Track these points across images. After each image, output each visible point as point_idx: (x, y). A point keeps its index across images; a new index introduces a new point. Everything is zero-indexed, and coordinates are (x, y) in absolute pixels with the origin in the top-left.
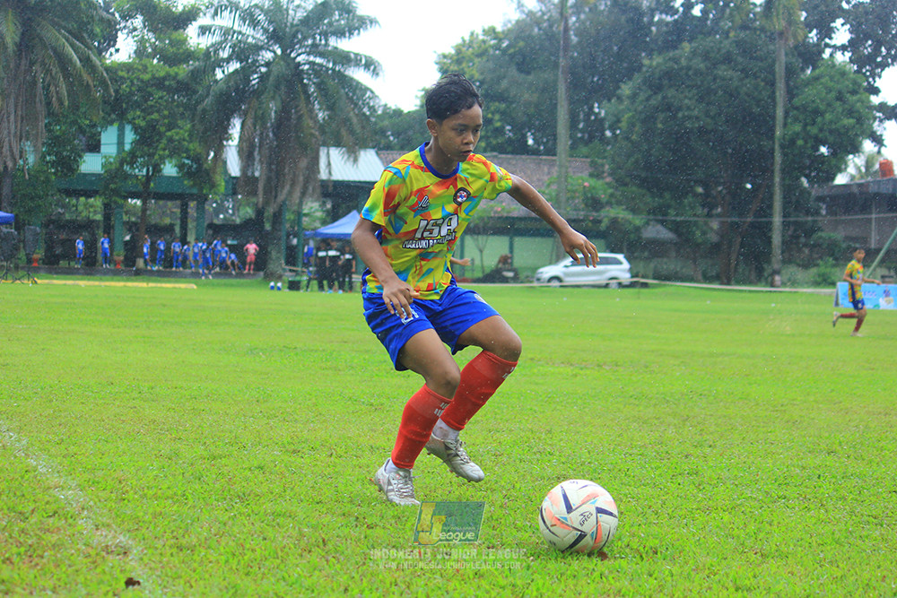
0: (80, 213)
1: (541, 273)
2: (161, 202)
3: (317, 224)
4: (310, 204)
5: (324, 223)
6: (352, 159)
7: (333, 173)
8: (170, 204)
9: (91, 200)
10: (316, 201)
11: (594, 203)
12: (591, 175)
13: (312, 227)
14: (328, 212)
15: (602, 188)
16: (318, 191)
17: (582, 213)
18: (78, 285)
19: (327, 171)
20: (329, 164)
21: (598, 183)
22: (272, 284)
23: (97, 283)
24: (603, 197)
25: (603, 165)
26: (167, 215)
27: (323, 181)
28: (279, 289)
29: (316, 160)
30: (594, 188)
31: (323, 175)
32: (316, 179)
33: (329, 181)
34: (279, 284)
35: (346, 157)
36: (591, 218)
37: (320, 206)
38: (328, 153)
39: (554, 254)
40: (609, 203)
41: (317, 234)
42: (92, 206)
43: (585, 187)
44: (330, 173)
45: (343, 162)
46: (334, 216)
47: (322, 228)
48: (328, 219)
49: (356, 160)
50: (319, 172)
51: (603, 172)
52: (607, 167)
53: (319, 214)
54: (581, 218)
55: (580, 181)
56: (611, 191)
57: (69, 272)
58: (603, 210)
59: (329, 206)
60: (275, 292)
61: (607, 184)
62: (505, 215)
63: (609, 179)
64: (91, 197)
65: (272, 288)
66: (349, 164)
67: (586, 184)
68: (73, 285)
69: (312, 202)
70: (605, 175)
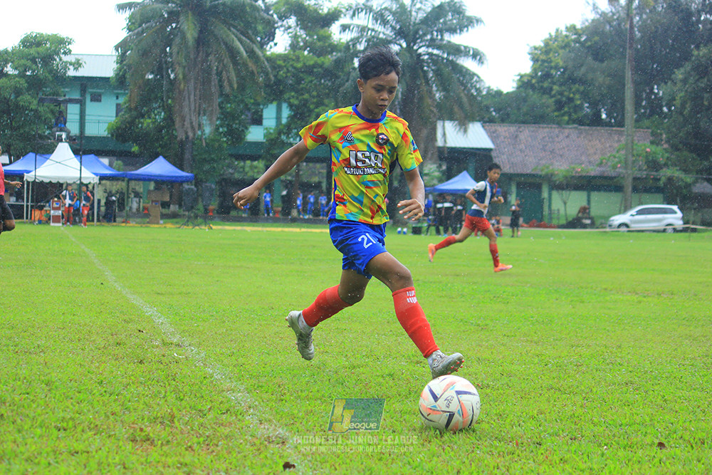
0: (247, 173)
1: (613, 220)
2: (311, 165)
3: (435, 182)
4: (429, 166)
5: (441, 181)
6: (462, 130)
7: (447, 141)
8: (318, 165)
9: (255, 163)
10: (434, 163)
11: (654, 165)
12: (652, 143)
13: (432, 184)
14: (443, 173)
15: (660, 152)
16: (436, 156)
17: (645, 173)
18: (245, 231)
19: (443, 140)
20: (444, 135)
21: (658, 149)
22: (399, 229)
23: (260, 229)
24: (662, 161)
25: (661, 134)
26: (316, 175)
27: (439, 148)
28: (404, 233)
29: (434, 130)
30: (654, 153)
31: (440, 143)
32: (434, 146)
33: (443, 148)
34: (405, 230)
35: (458, 128)
36: (652, 177)
37: (437, 167)
38: (444, 126)
39: (623, 205)
40: (666, 165)
41: (435, 190)
42: (256, 167)
43: (647, 152)
44: (445, 141)
45: (455, 133)
46: (449, 175)
47: (440, 185)
48: (444, 178)
49: (465, 131)
50: (436, 140)
51: (662, 140)
52: (664, 136)
53: (437, 174)
54: (644, 176)
55: (643, 147)
56: (667, 155)
57: (239, 220)
58: (661, 171)
59: (444, 167)
60: (402, 236)
61: (665, 149)
62: (584, 174)
63: (666, 146)
64: (255, 160)
65: (399, 232)
66: (461, 134)
67: (648, 150)
68: (241, 230)
69: (431, 164)
70: (663, 142)
